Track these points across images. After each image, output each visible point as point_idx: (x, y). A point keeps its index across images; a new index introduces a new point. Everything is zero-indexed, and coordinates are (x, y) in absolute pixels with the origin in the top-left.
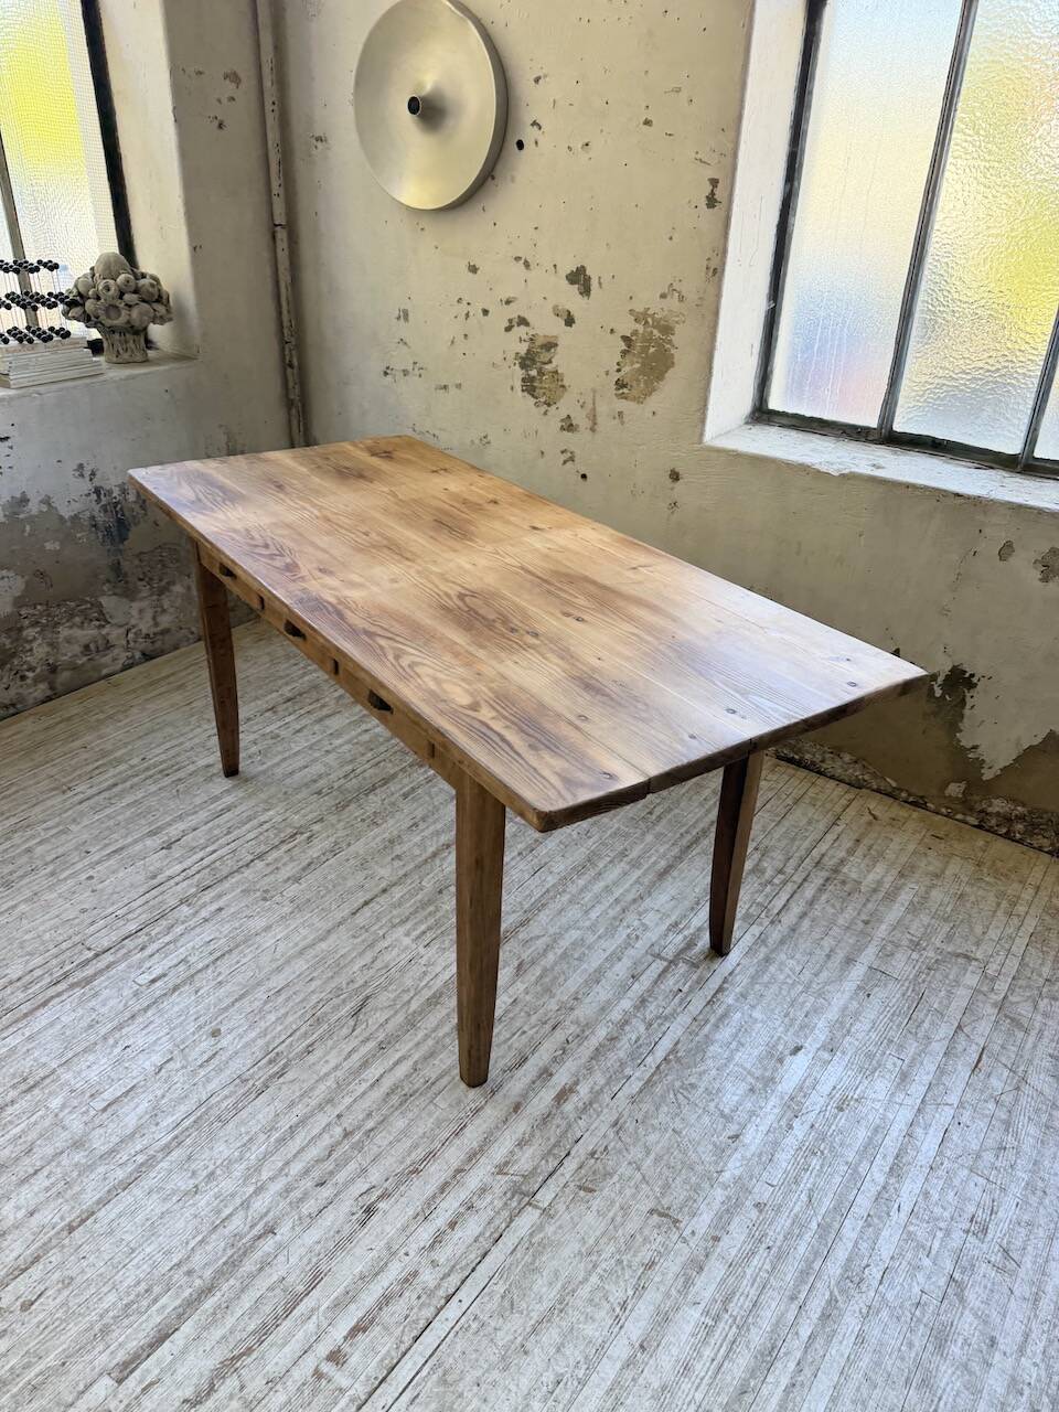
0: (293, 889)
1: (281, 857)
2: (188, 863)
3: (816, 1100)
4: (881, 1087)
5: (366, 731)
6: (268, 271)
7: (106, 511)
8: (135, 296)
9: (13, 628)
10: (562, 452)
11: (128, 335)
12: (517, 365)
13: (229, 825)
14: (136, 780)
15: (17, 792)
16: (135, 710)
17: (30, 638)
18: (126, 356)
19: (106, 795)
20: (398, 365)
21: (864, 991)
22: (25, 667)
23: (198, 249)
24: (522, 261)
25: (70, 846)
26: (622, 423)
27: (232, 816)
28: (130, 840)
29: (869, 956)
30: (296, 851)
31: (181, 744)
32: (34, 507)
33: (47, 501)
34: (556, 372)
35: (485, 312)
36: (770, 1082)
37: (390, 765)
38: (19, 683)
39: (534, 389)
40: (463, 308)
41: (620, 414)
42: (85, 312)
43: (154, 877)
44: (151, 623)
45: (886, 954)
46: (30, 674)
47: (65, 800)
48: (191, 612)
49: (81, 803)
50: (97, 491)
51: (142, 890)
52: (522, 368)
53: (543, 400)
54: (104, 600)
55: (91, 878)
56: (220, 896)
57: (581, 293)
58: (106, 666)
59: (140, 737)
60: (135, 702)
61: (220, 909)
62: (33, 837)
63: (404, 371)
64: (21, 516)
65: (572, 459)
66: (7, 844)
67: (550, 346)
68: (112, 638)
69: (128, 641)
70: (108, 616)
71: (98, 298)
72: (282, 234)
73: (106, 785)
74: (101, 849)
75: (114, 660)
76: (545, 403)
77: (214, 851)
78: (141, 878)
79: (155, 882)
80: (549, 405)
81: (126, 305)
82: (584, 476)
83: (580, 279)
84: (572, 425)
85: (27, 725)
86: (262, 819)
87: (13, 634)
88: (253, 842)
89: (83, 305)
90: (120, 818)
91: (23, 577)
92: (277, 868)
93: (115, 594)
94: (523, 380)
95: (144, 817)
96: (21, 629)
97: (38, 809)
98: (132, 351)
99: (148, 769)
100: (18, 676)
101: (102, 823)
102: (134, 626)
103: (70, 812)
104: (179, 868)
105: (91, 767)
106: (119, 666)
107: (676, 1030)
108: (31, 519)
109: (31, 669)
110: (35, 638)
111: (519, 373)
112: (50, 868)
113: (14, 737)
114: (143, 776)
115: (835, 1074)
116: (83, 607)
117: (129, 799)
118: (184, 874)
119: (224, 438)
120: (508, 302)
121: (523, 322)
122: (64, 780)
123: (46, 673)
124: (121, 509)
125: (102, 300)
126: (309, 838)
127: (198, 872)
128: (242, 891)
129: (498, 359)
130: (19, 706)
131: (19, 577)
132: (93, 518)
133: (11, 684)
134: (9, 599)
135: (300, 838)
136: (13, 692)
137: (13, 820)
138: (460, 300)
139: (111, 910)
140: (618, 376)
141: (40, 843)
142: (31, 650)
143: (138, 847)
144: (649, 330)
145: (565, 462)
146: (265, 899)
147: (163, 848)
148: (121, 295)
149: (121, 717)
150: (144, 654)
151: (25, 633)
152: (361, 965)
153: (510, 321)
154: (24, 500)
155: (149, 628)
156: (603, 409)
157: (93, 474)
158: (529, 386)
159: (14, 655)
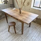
3: (34, 39)
4: (37, 39)
8: (6, 1)
21: (37, 34)
29: (37, 32)
36: (32, 38)
42: (4, 2)
45: (38, 32)
84: (25, 7)
107: (28, 35)
111: (23, 4)
115: (35, 38)
121: (23, 2)
134: (1, 14)
140: (27, 5)
142: (2, 16)
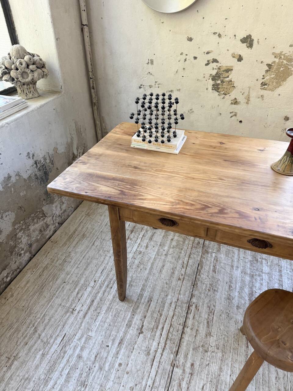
0: (212, 341)
1: (193, 323)
2: (157, 339)
5: (172, 239)
6: (81, 47)
7: (40, 170)
8: (34, 66)
9: (13, 236)
10: (231, 113)
11: (31, 85)
12: (210, 80)
13: (157, 309)
14: (100, 295)
15: (50, 320)
16: (73, 254)
17: (20, 237)
18: (31, 95)
19: (92, 308)
20: (146, 83)
22: (20, 250)
23: (58, 39)
24: (217, 34)
25: (97, 347)
26: (263, 100)
27: (155, 303)
28: (121, 334)
30: (197, 317)
31: (105, 268)
32: (13, 179)
33: (18, 175)
34: (231, 81)
35: (195, 58)
37: (195, 256)
38: (19, 258)
39: (219, 88)
40: (184, 57)
41: (262, 96)
42: (11, 76)
43: (148, 354)
44: (59, 209)
46: (22, 252)
47: (76, 318)
48: (71, 200)
49: (84, 317)
50: (36, 163)
51: (149, 364)
52: (213, 80)
53: (222, 93)
54: (44, 208)
55: (120, 365)
56: (186, 356)
57: (247, 47)
58: (47, 235)
59: (85, 269)
60: (70, 250)
61: (192, 365)
62: (75, 347)
63: (149, 86)
64: (10, 185)
65: (235, 115)
66: (66, 357)
67: (229, 70)
68: (48, 223)
69: (54, 221)
70: (46, 214)
71: (17, 69)
72: (86, 29)
73: (89, 301)
74: (113, 344)
75: (50, 230)
76: (224, 94)
77: (163, 328)
78: (143, 357)
79: (151, 356)
80: (226, 95)
81: (31, 71)
82: (241, 122)
83: (248, 41)
84: (237, 102)
85: (28, 276)
86: (168, 301)
87: (14, 239)
88: (175, 318)
89: (9, 73)
90: (108, 320)
91: (14, 212)
92: (197, 330)
93: (47, 204)
94: (213, 85)
95: (118, 316)
96: (16, 235)
97: (67, 327)
98: (33, 92)
99: (101, 287)
100: (18, 255)
101: (102, 327)
102: (54, 214)
103: (83, 324)
104: (155, 344)
105: (75, 293)
106: (52, 232)
108: (14, 185)
109: (23, 250)
110: (22, 236)
111: (211, 82)
112: (97, 365)
113: (28, 285)
114: (101, 292)
116: (37, 214)
117: (104, 308)
118: (160, 347)
119: (74, 125)
120: (208, 53)
121: (215, 61)
122: (68, 305)
123: (28, 248)
124: (45, 167)
125: (19, 70)
126: (196, 307)
127: (166, 344)
128: (193, 349)
129: (201, 78)
130: (20, 267)
131: (13, 213)
132: (36, 175)
133: (16, 260)
134: (10, 224)
135: (193, 308)
136: (17, 263)
137: (60, 339)
138: (182, 54)
139: (144, 383)
140: (263, 80)
141: (82, 349)
142: (21, 241)
143: (128, 337)
144: (281, 61)
145: (231, 117)
146: (206, 351)
147: (139, 334)
148: (28, 66)
149: (69, 260)
150: (59, 223)
151: (18, 236)
152: (274, 378)
153: (208, 61)
154: (9, 177)
155: (59, 213)
156: (253, 94)
157: (33, 156)
158: (216, 88)
159: (15, 247)
